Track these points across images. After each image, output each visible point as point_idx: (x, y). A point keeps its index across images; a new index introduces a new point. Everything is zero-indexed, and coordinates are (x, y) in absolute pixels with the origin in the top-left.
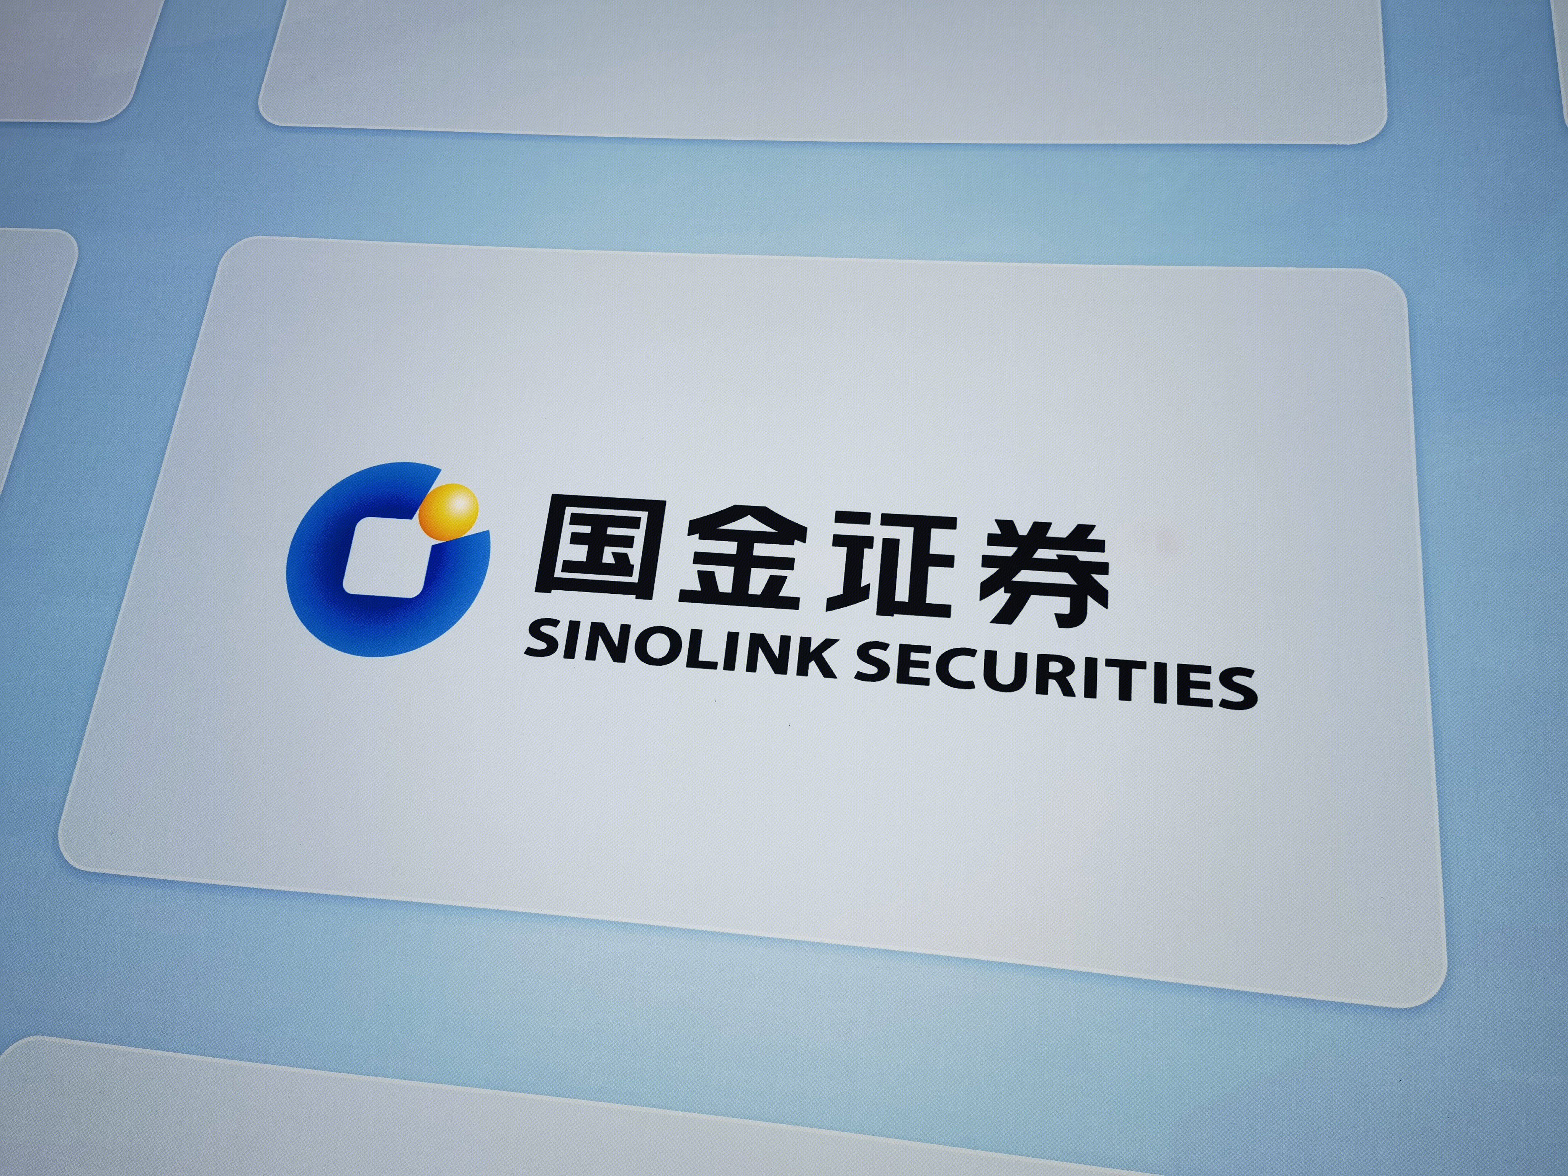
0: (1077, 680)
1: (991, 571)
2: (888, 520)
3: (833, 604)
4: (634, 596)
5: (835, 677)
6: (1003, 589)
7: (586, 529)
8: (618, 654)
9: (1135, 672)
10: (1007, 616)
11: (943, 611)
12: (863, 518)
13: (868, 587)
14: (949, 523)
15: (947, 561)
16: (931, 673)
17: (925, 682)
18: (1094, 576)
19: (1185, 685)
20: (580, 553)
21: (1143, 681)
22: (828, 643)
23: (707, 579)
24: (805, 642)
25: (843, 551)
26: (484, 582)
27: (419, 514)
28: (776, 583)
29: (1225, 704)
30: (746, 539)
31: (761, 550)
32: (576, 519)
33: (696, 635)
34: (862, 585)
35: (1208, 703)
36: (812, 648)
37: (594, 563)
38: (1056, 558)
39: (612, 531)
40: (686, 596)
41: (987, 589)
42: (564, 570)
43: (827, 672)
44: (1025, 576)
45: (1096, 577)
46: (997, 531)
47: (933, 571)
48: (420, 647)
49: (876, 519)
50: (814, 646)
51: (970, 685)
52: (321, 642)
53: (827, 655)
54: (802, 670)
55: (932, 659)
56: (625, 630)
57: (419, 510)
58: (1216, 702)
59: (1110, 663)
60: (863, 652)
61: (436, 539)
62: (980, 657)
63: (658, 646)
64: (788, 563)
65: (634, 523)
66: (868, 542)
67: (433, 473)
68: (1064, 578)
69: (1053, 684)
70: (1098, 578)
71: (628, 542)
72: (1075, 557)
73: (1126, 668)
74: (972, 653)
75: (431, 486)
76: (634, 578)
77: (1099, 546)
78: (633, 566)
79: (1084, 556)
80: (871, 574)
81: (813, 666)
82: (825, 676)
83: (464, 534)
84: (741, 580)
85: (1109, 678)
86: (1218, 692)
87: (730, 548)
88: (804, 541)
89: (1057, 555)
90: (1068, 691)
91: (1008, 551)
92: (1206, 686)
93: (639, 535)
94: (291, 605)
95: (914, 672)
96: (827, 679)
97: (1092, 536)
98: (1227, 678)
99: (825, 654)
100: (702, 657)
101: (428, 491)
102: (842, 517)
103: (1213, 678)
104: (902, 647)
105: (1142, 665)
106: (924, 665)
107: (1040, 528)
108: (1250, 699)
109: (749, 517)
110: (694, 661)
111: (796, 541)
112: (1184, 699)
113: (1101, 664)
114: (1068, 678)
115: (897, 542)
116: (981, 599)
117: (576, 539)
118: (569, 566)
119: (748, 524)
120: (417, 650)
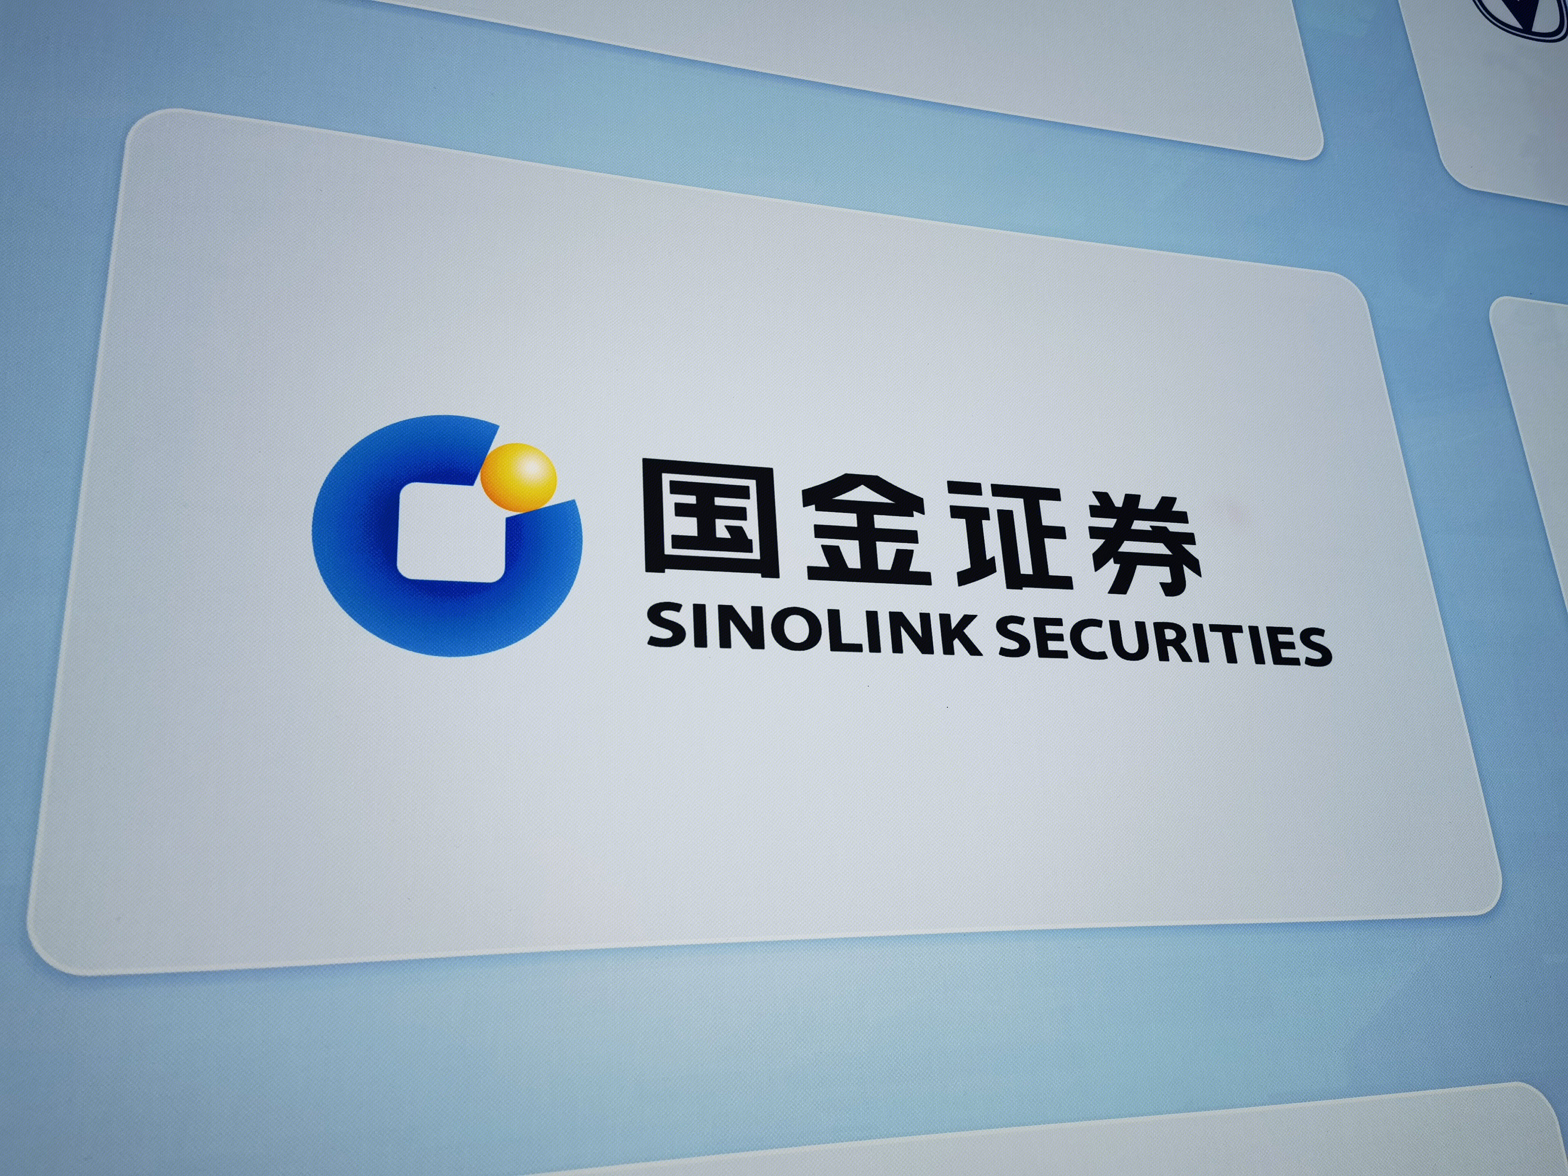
0: (1190, 645)
1: (1099, 542)
2: (999, 490)
3: (964, 578)
4: (760, 575)
5: (981, 654)
6: (1112, 560)
7: (691, 500)
8: (755, 640)
9: (1235, 636)
10: (1121, 586)
11: (1065, 583)
12: (974, 489)
13: (993, 559)
14: (1054, 495)
15: (1059, 533)
16: (1066, 645)
17: (1063, 654)
18: (1184, 546)
19: (1276, 647)
20: (689, 527)
21: (1242, 643)
22: (967, 620)
23: (833, 553)
24: (945, 619)
25: (962, 523)
26: (581, 561)
27: (482, 478)
28: (903, 558)
29: (1310, 662)
30: (865, 511)
31: (882, 522)
32: (676, 488)
33: (834, 616)
34: (988, 558)
35: (1295, 662)
36: (953, 625)
37: (706, 538)
38: (1150, 529)
39: (719, 501)
40: (814, 573)
41: (1099, 560)
42: (675, 546)
43: (973, 650)
44: (1128, 547)
45: (1186, 547)
46: (1096, 503)
47: (1049, 543)
48: (516, 641)
49: (987, 490)
50: (954, 624)
51: (1102, 656)
52: (383, 642)
53: (968, 631)
54: (948, 650)
55: (1065, 631)
56: (757, 612)
57: (480, 474)
58: (1303, 661)
59: (1214, 628)
60: (1002, 626)
61: (511, 509)
62: (1106, 626)
63: (797, 629)
64: (911, 536)
65: (743, 493)
66: (984, 513)
67: (491, 430)
68: (1159, 549)
69: (1171, 650)
70: (1187, 547)
71: (741, 513)
72: (1165, 528)
73: (1228, 632)
74: (1098, 623)
75: (490, 446)
76: (755, 554)
77: (1182, 517)
78: (751, 540)
79: (1174, 527)
80: (993, 548)
81: (957, 643)
82: (971, 654)
83: (542, 505)
84: (868, 555)
85: (1215, 642)
86: (1302, 652)
87: (849, 520)
88: (922, 512)
89: (1151, 527)
90: (1185, 657)
91: (1109, 523)
92: (1291, 646)
93: (751, 505)
94: (331, 595)
95: (1053, 646)
96: (973, 656)
97: (1176, 508)
98: (1306, 636)
99: (966, 631)
100: (845, 640)
101: (488, 451)
102: (955, 487)
103: (1295, 638)
104: (1036, 620)
105: (1239, 629)
106: (1059, 637)
107: (1132, 500)
108: (1326, 657)
109: (863, 486)
110: (837, 645)
111: (915, 513)
112: (1278, 660)
113: (1206, 629)
114: (1182, 644)
115: (1010, 513)
116: (1096, 570)
117: (681, 510)
118: (679, 541)
119: (862, 494)
120: (513, 645)
